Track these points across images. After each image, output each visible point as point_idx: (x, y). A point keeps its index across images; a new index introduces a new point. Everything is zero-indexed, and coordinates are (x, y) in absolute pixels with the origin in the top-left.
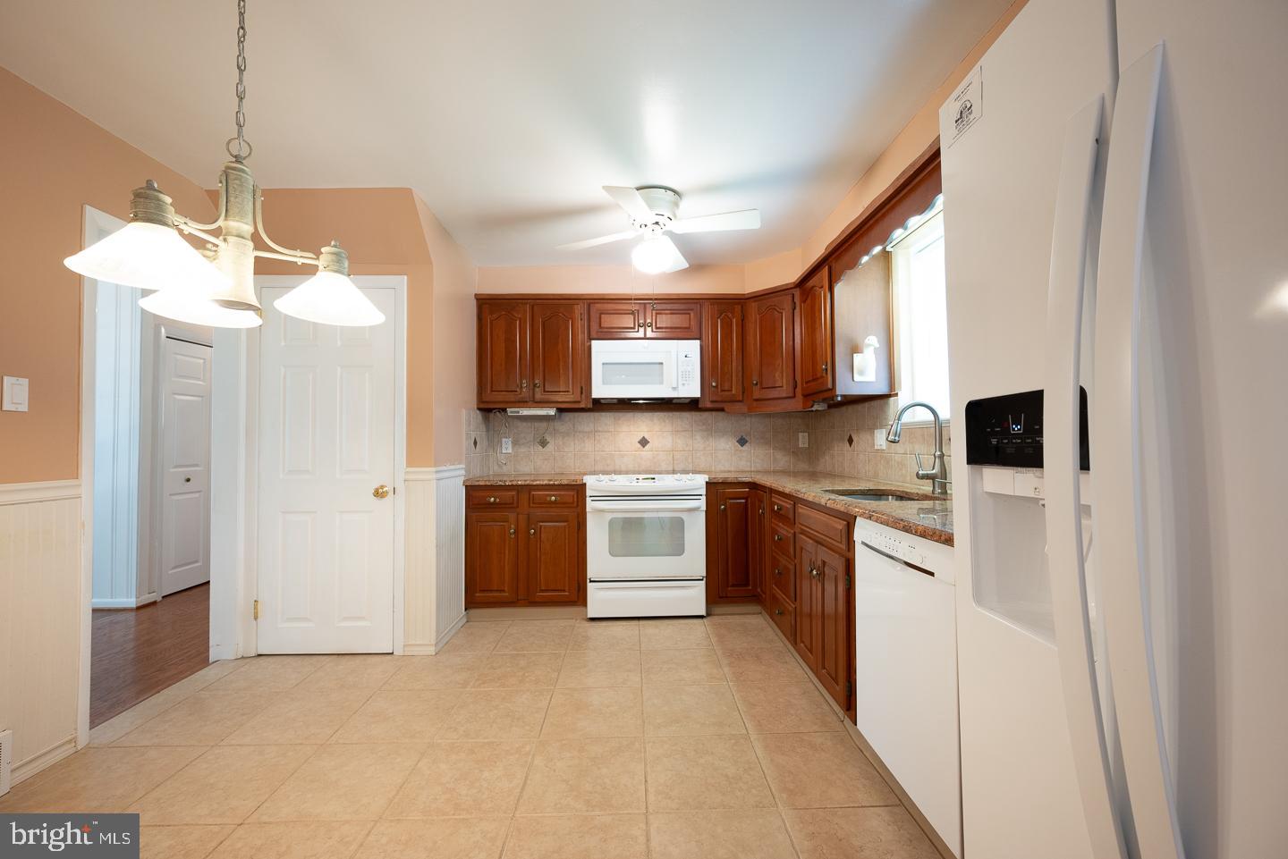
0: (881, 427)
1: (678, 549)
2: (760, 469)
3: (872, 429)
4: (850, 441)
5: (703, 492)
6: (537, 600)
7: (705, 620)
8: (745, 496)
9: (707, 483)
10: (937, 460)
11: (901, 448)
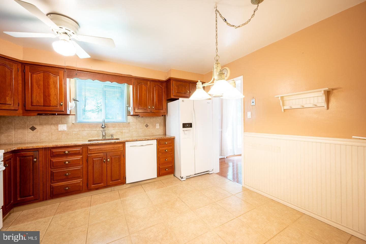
0: (63, 124)
4: (33, 129)
5: (3, 159)
8: (11, 157)
9: (4, 153)
11: (76, 130)
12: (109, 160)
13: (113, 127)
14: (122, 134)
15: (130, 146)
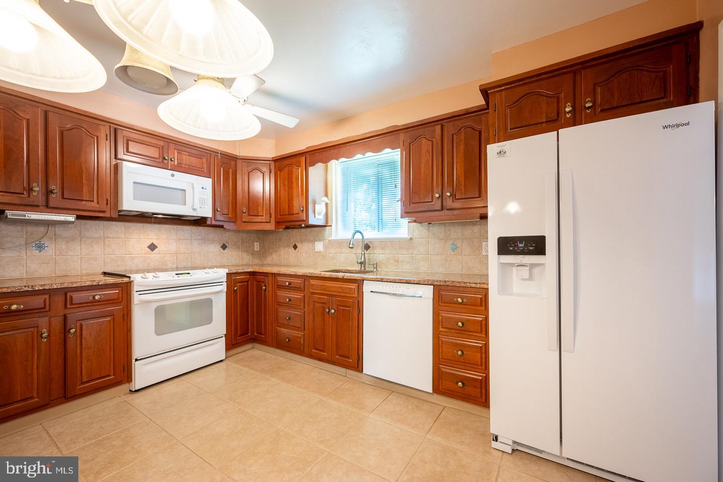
0: (320, 240)
1: (209, 320)
2: (234, 264)
3: (313, 241)
4: (295, 247)
5: (225, 279)
6: (78, 393)
7: (225, 362)
8: (247, 280)
9: (227, 274)
10: (363, 256)
11: (333, 251)
12: (333, 311)
13: (382, 249)
14: (397, 264)
15: (371, 292)
